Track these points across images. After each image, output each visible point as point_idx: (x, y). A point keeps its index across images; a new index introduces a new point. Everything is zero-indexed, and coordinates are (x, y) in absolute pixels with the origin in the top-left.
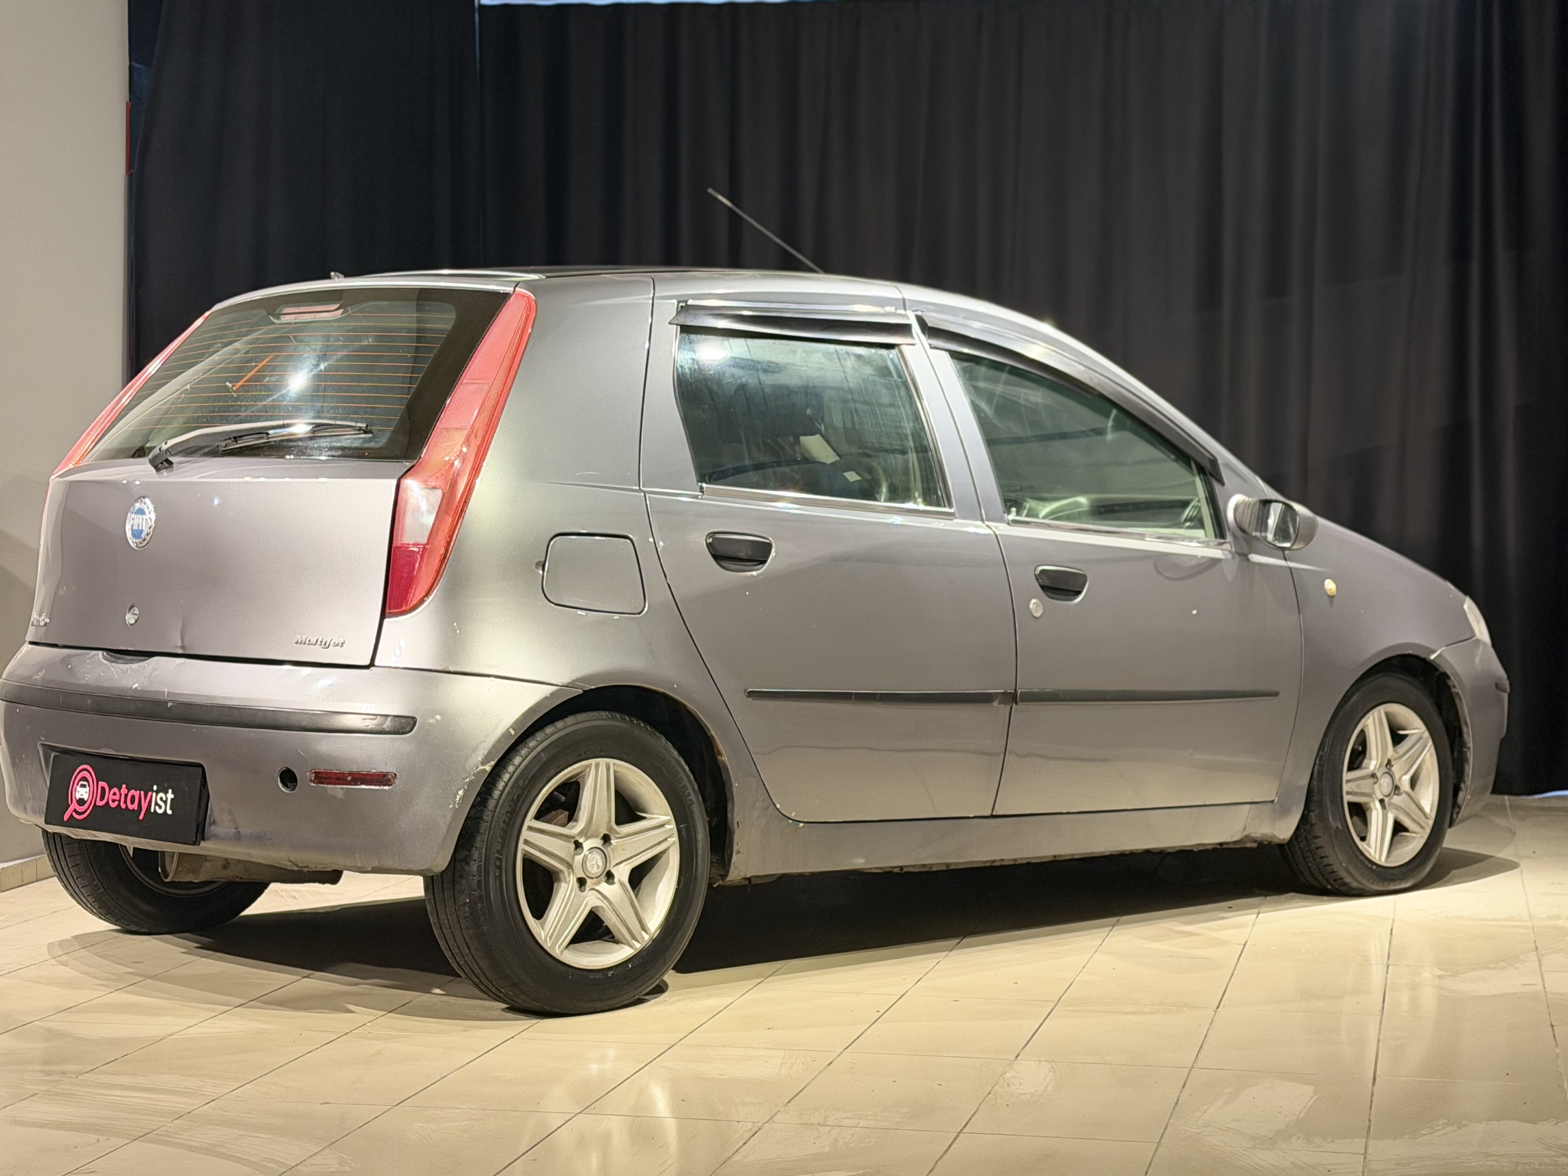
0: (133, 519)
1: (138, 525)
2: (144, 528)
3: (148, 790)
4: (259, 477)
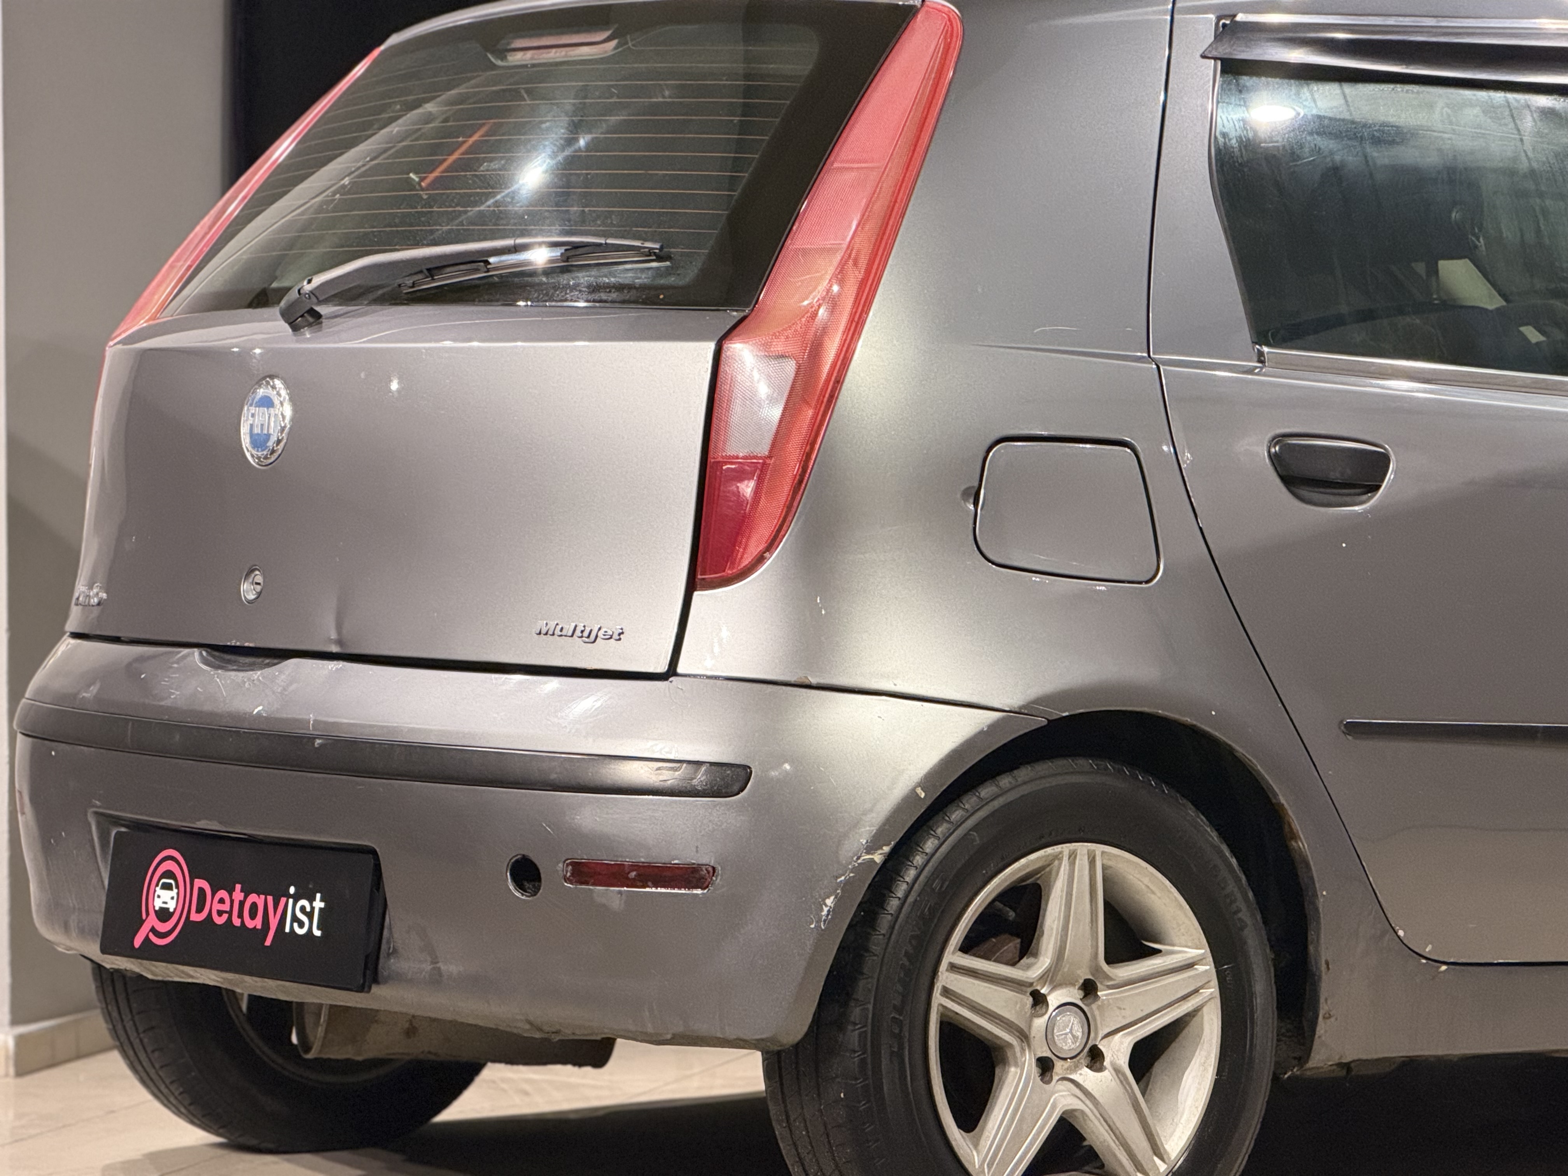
0: (253, 415)
1: (262, 425)
2: (271, 431)
3: (280, 893)
4: (470, 340)
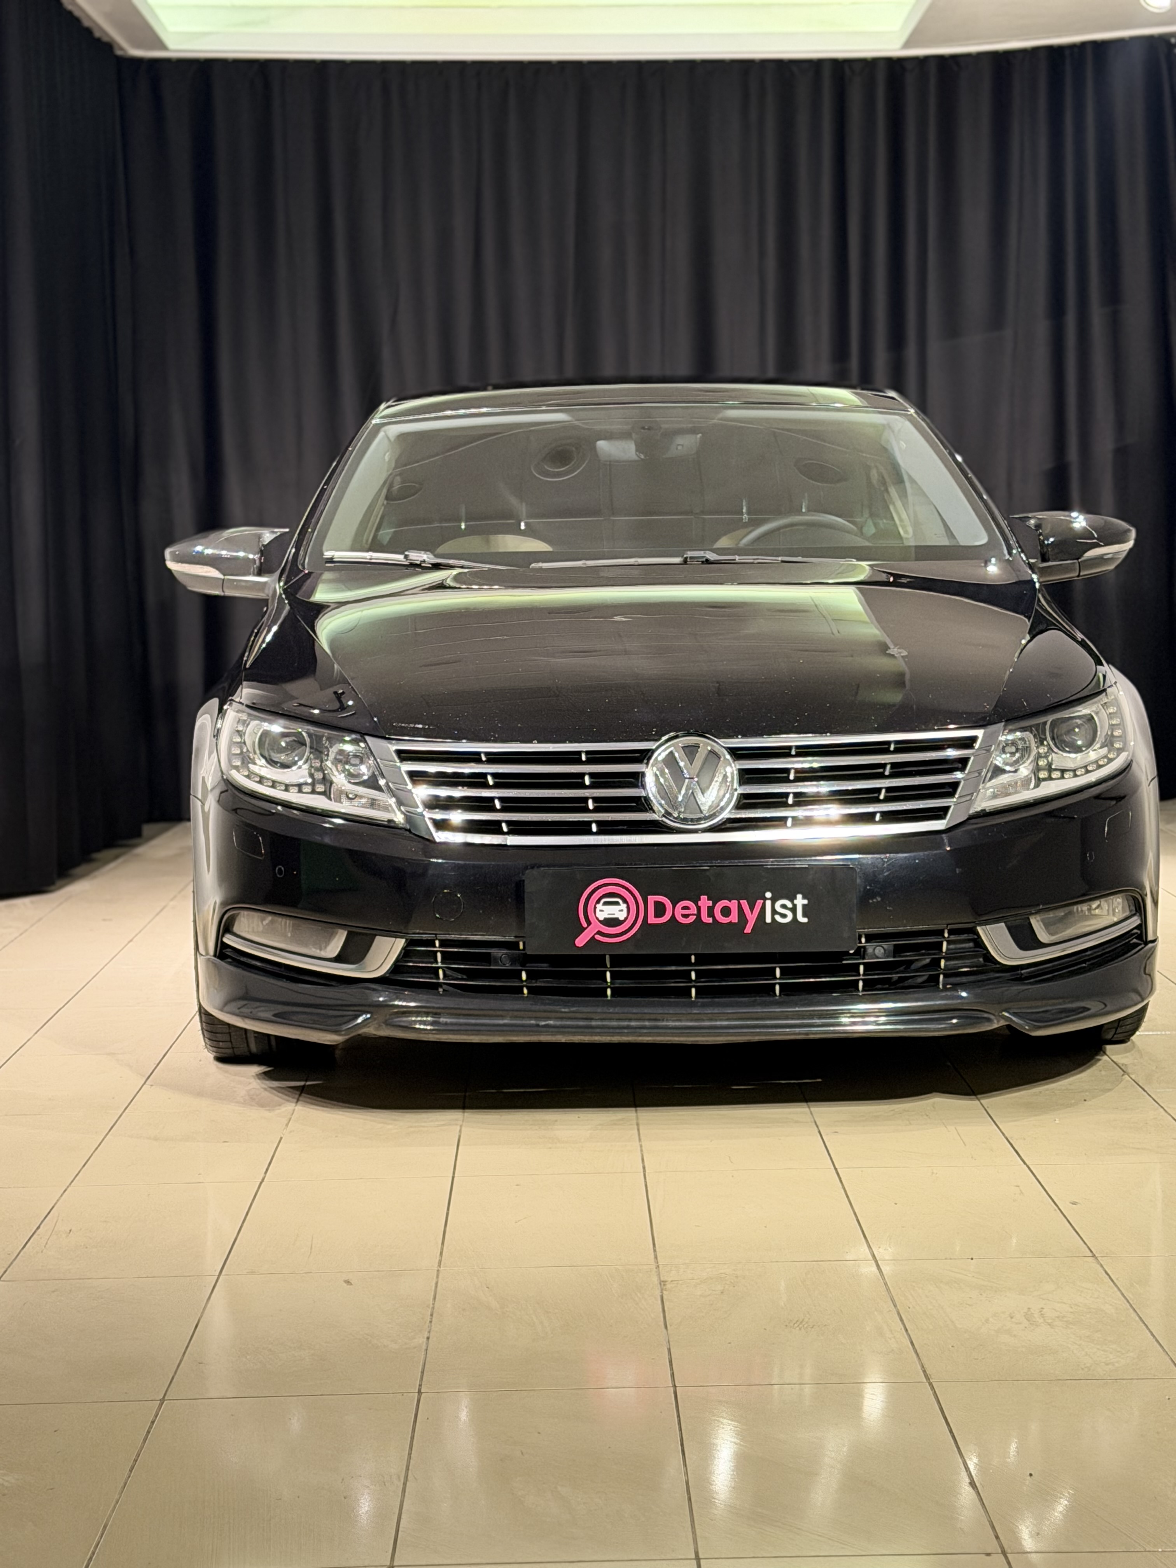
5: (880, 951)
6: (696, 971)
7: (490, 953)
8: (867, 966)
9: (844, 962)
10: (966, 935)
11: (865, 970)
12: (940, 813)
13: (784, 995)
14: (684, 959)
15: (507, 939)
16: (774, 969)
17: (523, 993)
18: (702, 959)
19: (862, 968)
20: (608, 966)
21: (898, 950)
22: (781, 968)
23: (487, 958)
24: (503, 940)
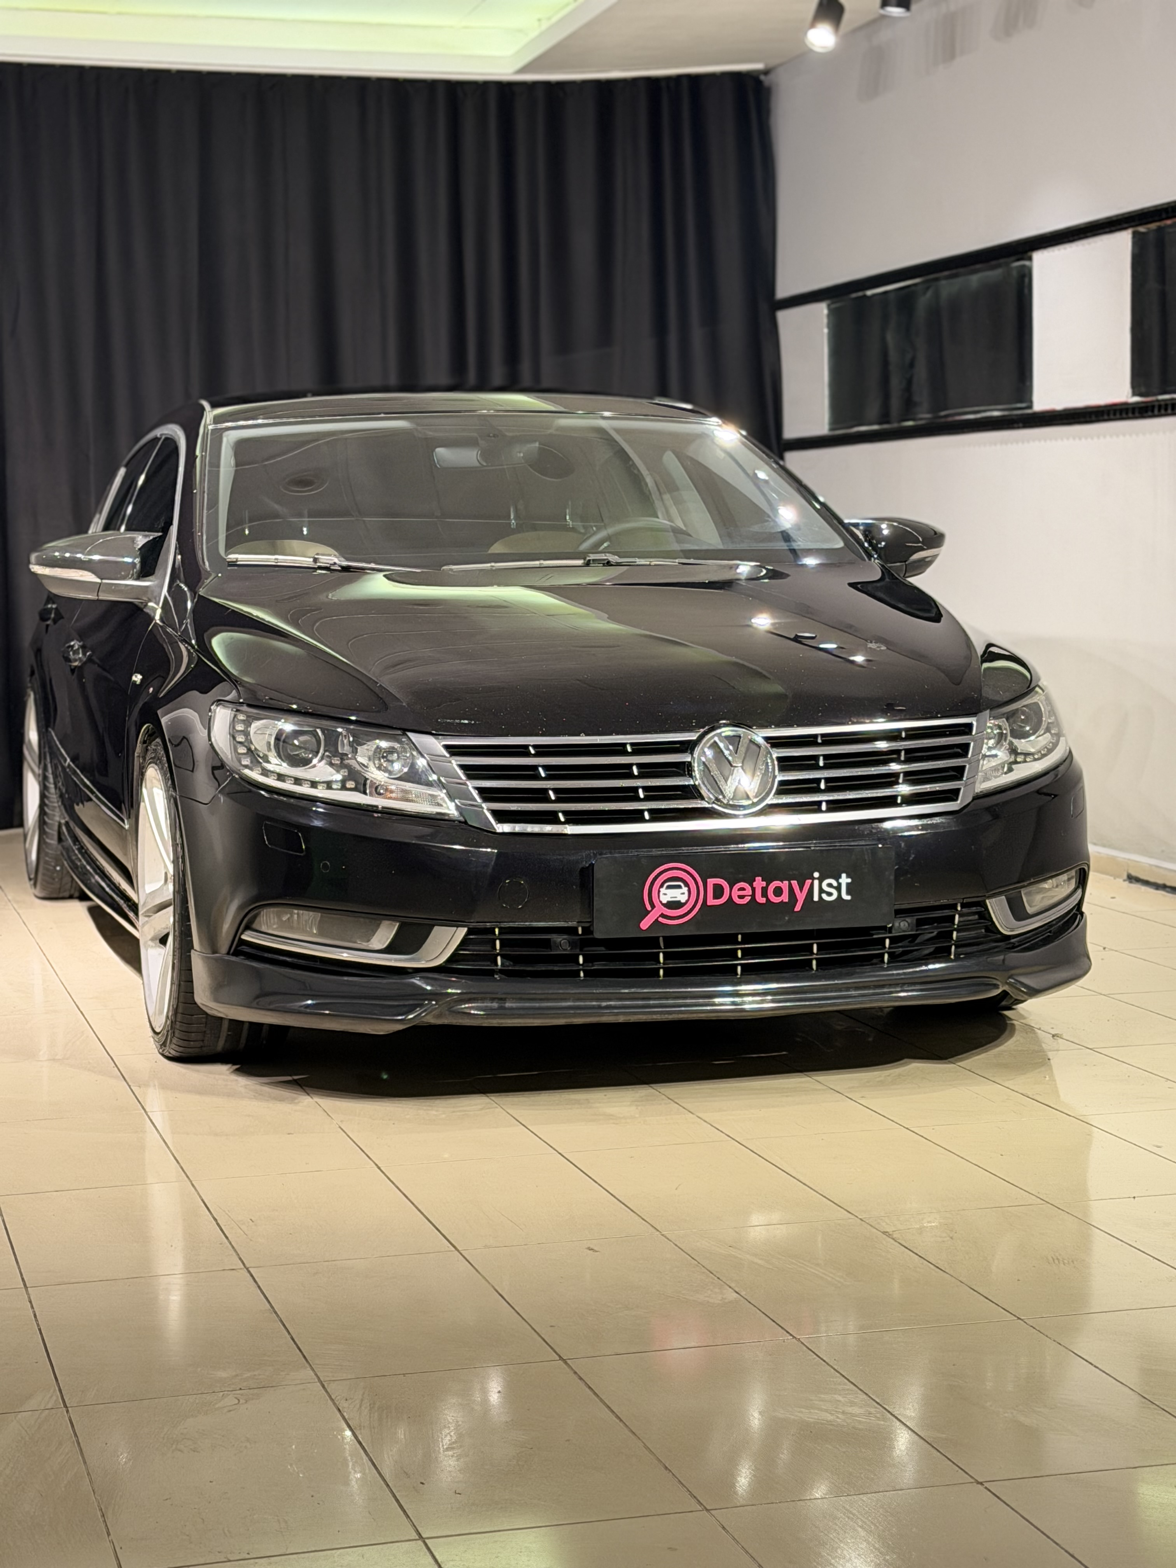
5: (904, 925)
6: (741, 949)
7: (549, 940)
8: (893, 940)
9: (875, 936)
10: (974, 908)
11: (890, 943)
12: (952, 795)
13: (821, 969)
14: (731, 939)
15: (570, 924)
16: (812, 945)
17: (579, 976)
18: (748, 938)
19: (887, 941)
20: (663, 948)
21: (920, 923)
22: (818, 944)
23: (547, 944)
24: (566, 925)
